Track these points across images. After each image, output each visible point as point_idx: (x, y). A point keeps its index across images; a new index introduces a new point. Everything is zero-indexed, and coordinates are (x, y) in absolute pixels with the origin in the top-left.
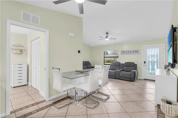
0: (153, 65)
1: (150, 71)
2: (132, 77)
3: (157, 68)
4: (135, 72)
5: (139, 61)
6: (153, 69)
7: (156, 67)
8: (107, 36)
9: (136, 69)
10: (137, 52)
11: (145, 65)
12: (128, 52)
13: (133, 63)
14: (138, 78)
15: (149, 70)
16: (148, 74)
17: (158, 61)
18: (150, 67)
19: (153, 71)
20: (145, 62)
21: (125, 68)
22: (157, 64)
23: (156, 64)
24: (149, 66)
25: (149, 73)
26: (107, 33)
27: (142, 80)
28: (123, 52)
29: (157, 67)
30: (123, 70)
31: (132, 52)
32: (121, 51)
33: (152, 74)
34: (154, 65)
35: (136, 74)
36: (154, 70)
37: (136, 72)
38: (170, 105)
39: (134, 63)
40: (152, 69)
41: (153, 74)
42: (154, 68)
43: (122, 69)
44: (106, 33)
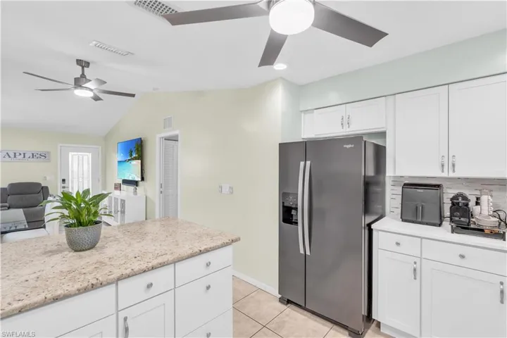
5: (48, 178)
8: (83, 75)
11: (64, 187)
12: (12, 155)
13: (39, 184)
20: (64, 180)
30: (9, 207)
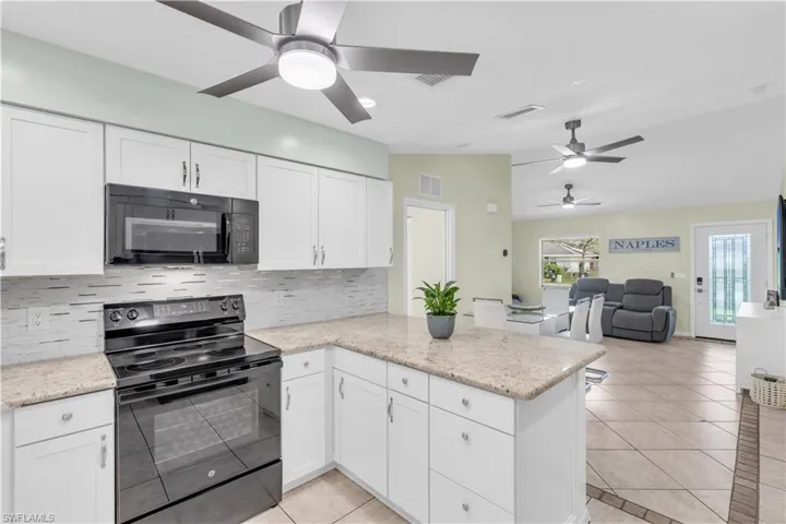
0: (729, 289)
1: (720, 311)
2: (659, 327)
3: (745, 300)
4: (667, 314)
5: (676, 275)
6: (730, 304)
7: (739, 295)
8: (568, 195)
9: (670, 304)
10: (670, 244)
11: (700, 291)
12: (635, 245)
13: (658, 283)
14: (676, 333)
15: (715, 306)
16: (711, 318)
17: (749, 278)
18: (720, 297)
19: (730, 312)
20: (700, 280)
21: (626, 299)
22: (745, 287)
23: (739, 286)
24: (715, 294)
25: (716, 318)
26: (569, 187)
27: (689, 339)
28: (617, 245)
29: (745, 295)
30: (621, 308)
31: (650, 245)
32: (610, 241)
33: (725, 320)
34: (733, 287)
35: (671, 318)
36: (734, 305)
37: (671, 313)
38: (773, 384)
39: (661, 283)
40: (726, 304)
41: (730, 322)
42: (733, 300)
43: (618, 304)
44: (566, 186)
